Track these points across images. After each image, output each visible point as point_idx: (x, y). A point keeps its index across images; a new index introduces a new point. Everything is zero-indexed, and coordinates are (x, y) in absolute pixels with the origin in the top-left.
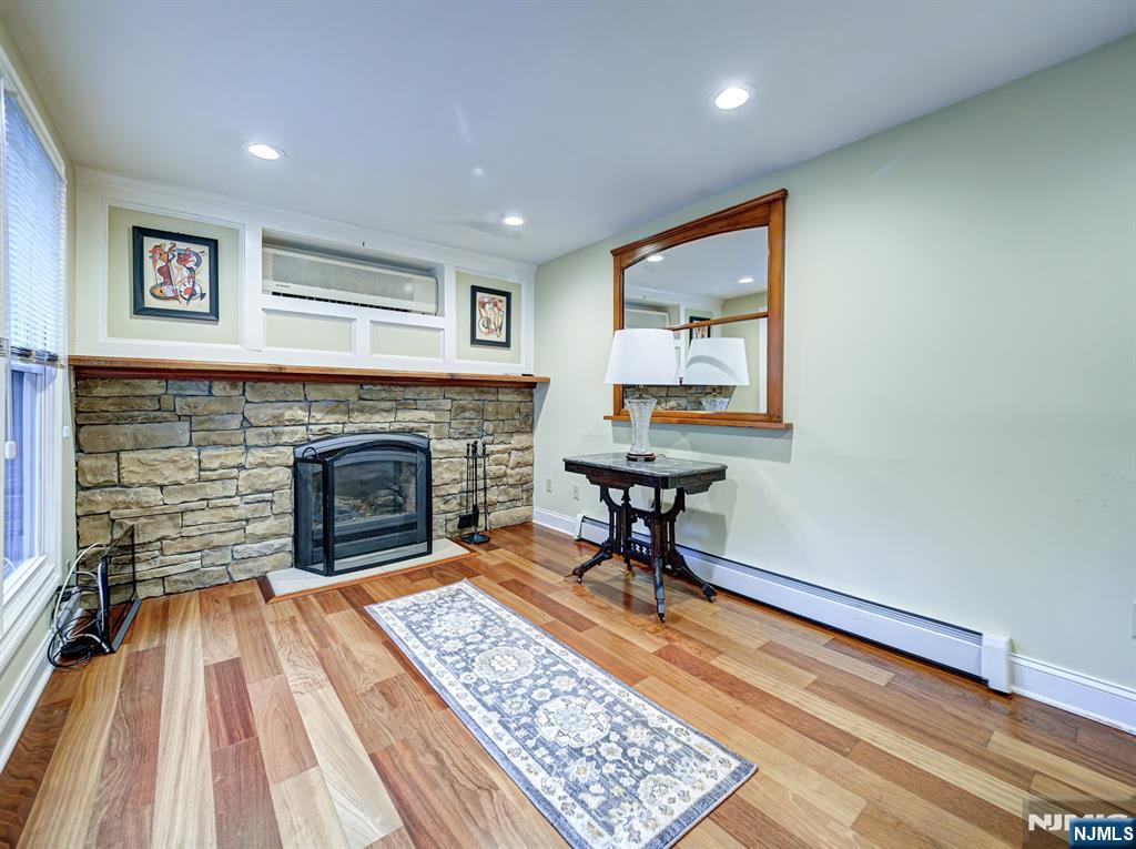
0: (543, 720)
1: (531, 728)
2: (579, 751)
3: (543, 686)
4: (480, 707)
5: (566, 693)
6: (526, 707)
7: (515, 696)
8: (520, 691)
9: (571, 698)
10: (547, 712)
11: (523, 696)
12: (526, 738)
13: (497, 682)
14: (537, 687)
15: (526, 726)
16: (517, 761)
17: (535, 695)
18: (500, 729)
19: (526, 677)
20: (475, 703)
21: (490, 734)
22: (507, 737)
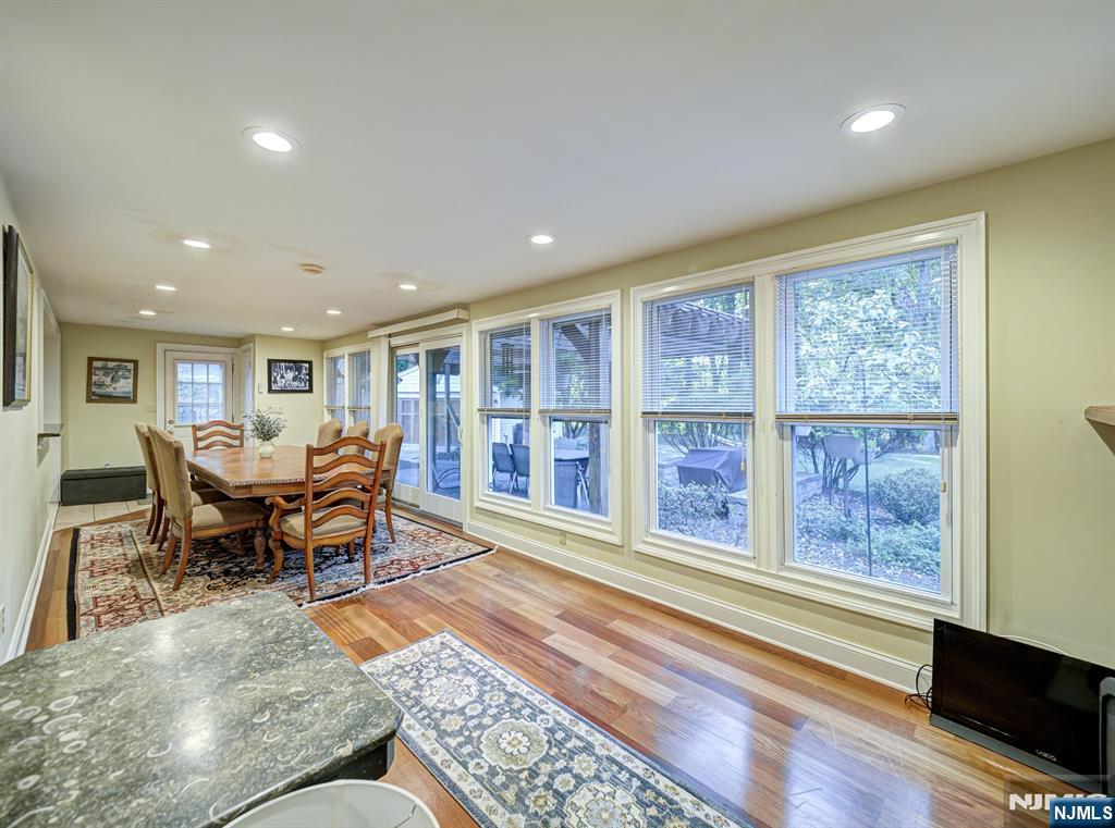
0: (473, 689)
1: (482, 682)
2: (450, 671)
3: (472, 717)
4: (524, 694)
5: (452, 712)
6: (487, 697)
7: (497, 707)
8: (493, 711)
9: (449, 708)
10: (470, 694)
11: (490, 706)
12: (486, 676)
13: (517, 719)
14: (478, 716)
15: (485, 684)
16: (490, 664)
17: (480, 708)
18: (504, 680)
19: (490, 726)
20: (530, 698)
21: (510, 677)
22: (498, 676)
